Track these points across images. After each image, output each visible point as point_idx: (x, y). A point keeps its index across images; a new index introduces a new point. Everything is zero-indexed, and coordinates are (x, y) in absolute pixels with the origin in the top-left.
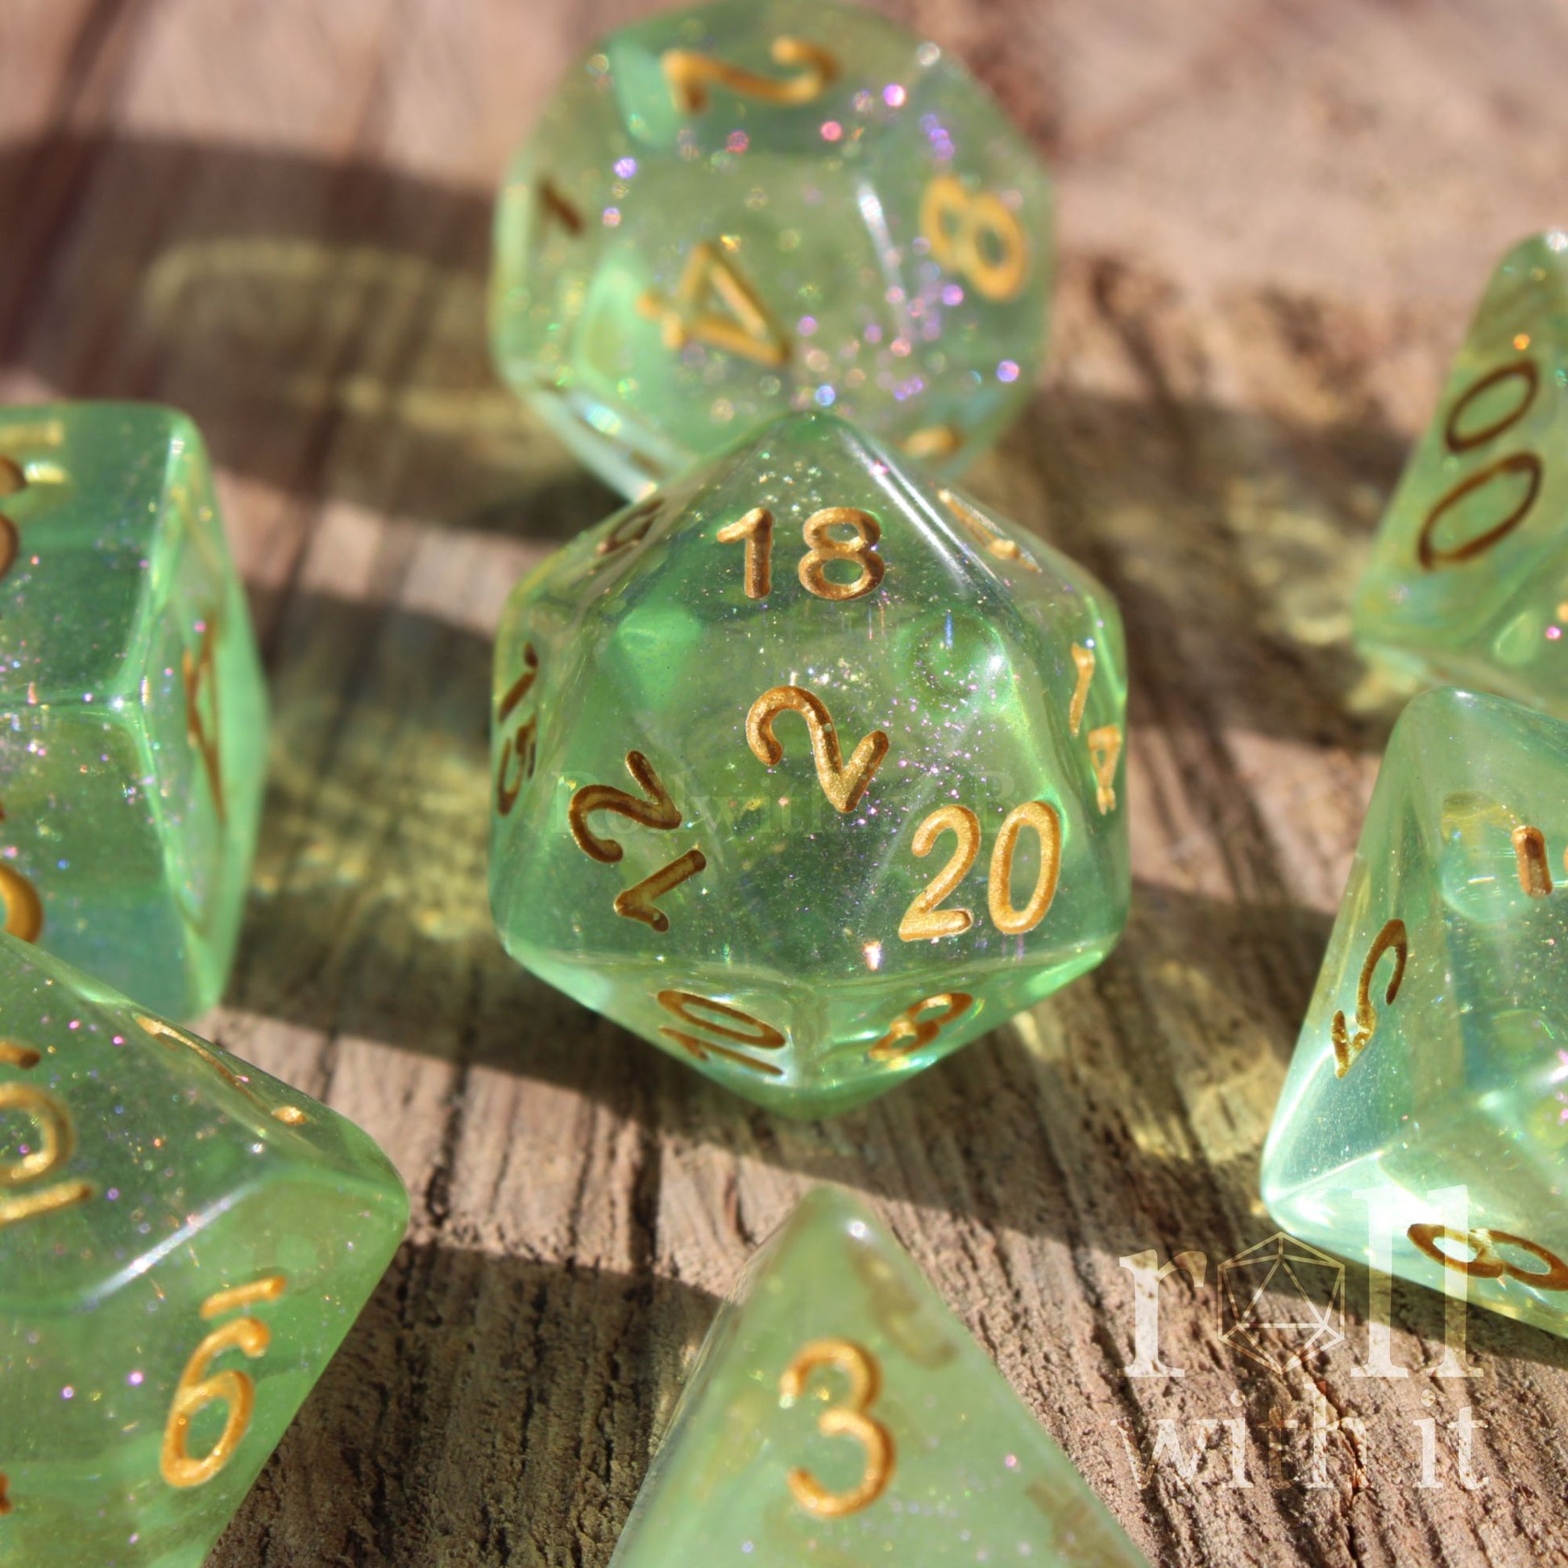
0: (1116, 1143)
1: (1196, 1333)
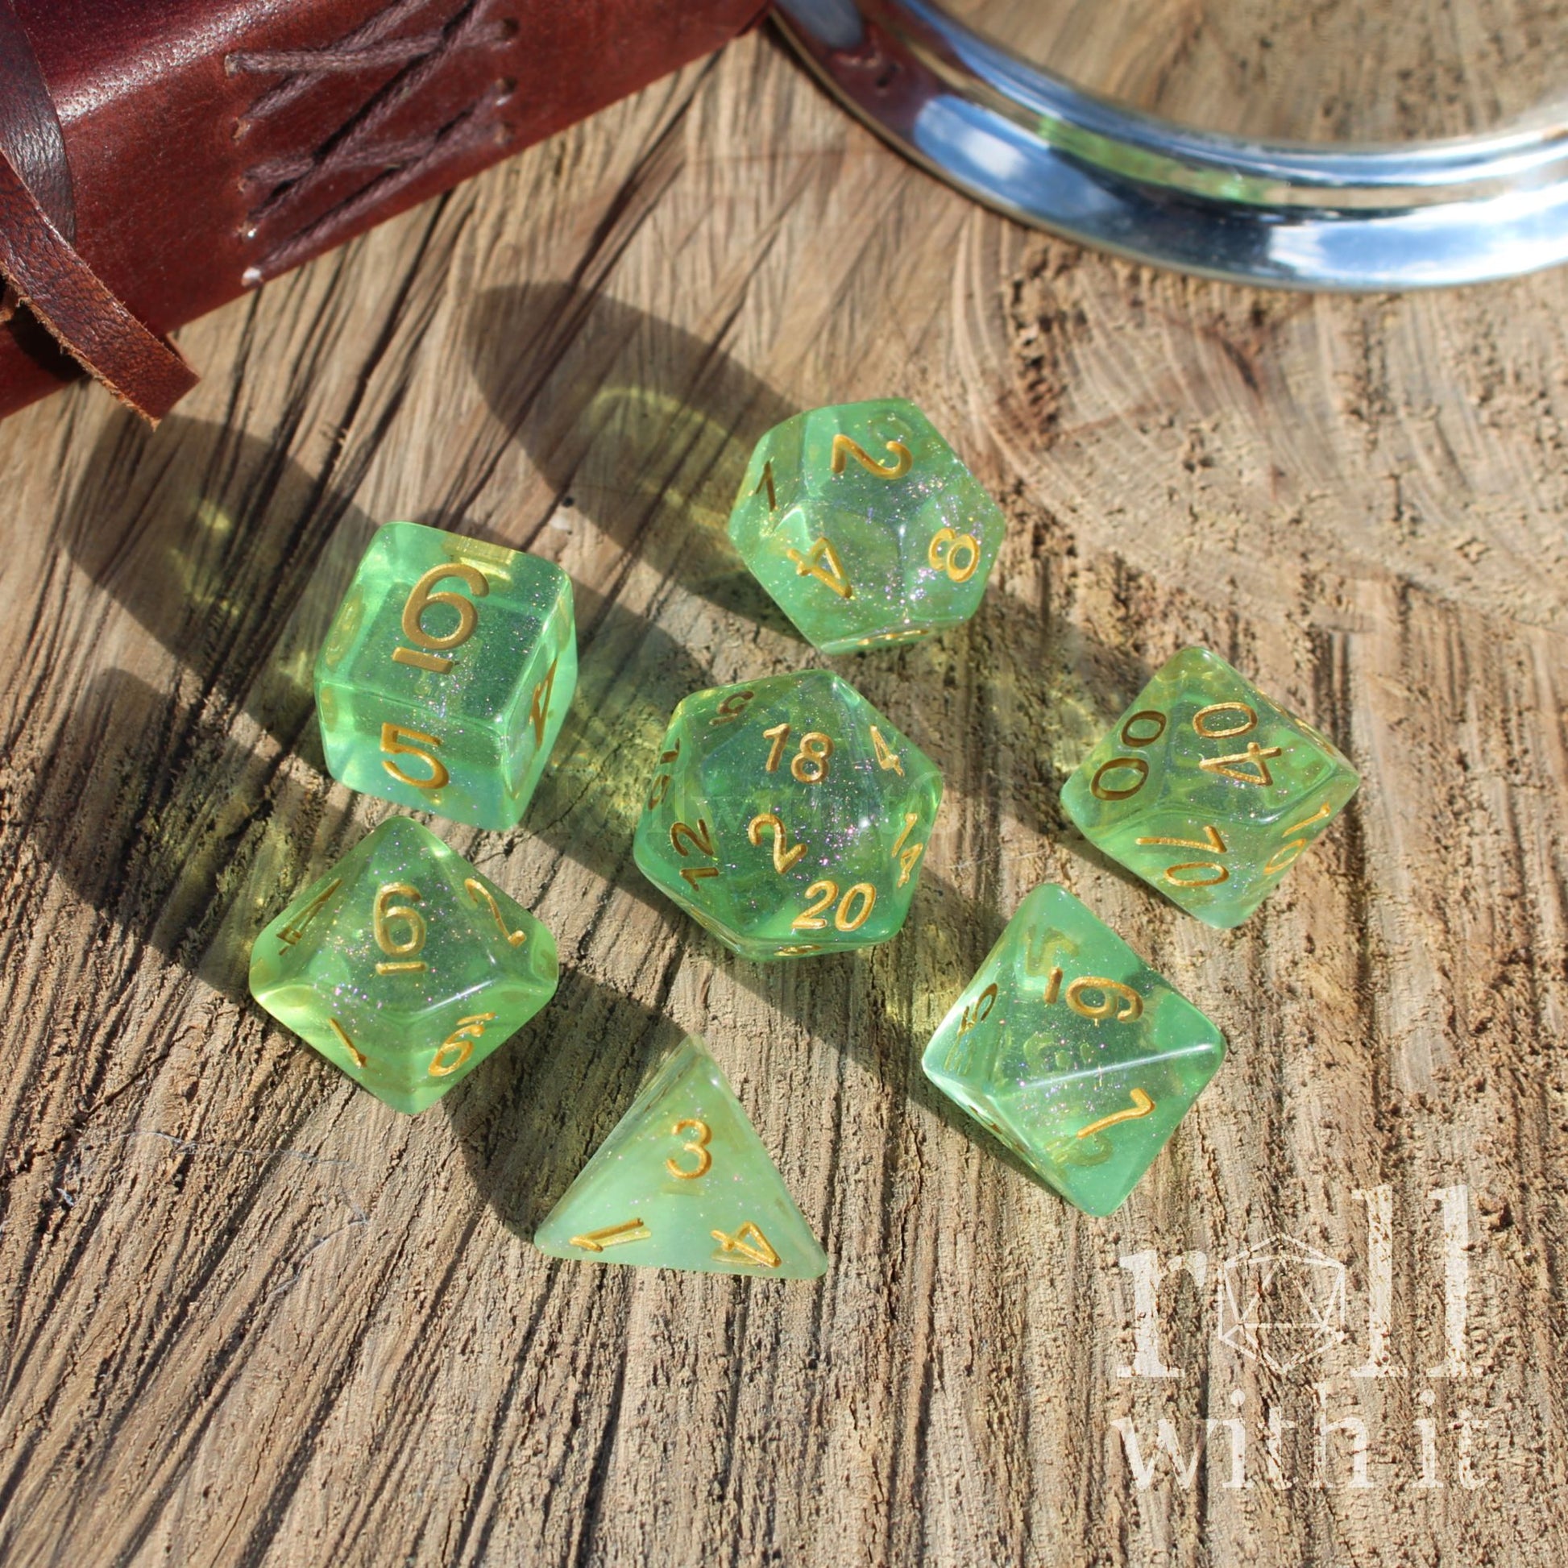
0: (877, 1007)
1: (878, 1109)
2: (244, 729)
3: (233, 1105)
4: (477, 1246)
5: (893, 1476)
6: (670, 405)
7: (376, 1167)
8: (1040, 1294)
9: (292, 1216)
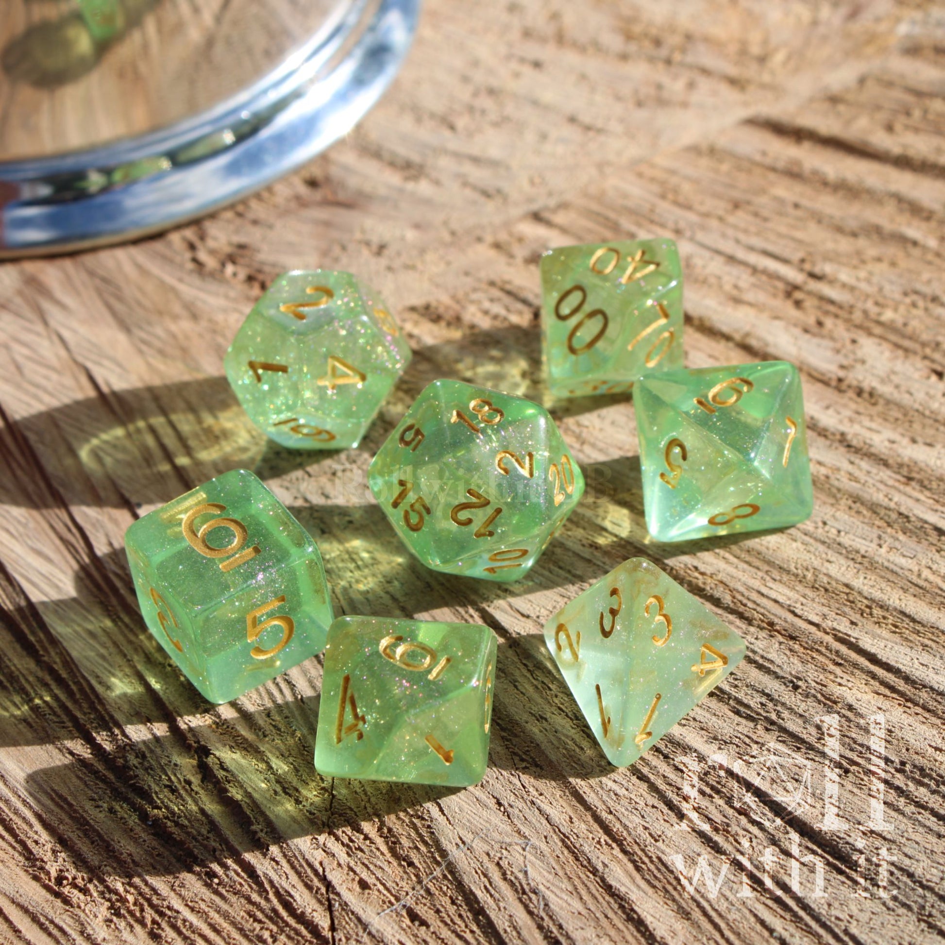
2: (137, 733)
3: (392, 871)
4: (591, 798)
5: (893, 689)
6: (119, 432)
7: (497, 819)
8: (833, 570)
9: (496, 876)
